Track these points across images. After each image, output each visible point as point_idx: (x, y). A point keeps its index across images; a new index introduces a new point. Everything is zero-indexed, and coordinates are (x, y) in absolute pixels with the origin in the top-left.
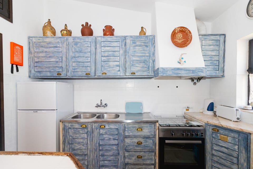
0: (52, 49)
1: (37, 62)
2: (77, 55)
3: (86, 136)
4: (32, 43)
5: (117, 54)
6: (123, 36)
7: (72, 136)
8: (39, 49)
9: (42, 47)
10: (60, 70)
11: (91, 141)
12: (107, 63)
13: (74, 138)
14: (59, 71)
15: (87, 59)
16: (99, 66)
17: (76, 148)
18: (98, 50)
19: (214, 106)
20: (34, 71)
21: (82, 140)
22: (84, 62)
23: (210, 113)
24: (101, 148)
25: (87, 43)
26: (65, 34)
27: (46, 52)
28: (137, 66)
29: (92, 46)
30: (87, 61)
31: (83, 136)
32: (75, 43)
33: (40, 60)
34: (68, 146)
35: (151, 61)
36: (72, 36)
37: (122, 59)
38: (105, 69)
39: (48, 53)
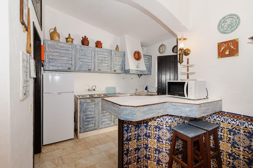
0: (65, 51)
1: (51, 59)
2: (83, 57)
3: (94, 106)
4: (48, 44)
5: (107, 59)
6: (110, 50)
7: (86, 107)
8: (53, 49)
9: (57, 49)
10: (71, 66)
11: (97, 109)
12: (101, 64)
13: (87, 108)
14: (69, 67)
15: (89, 61)
16: (96, 65)
17: (88, 114)
18: (96, 56)
19: (148, 88)
20: (48, 65)
21: (91, 109)
22: (87, 62)
23: (146, 91)
24: (102, 112)
25: (89, 51)
26: (71, 41)
27: (59, 52)
28: (117, 67)
29: (92, 53)
30: (89, 62)
31: (92, 106)
32: (81, 49)
33: (54, 58)
34: (83, 114)
35: (123, 65)
36: (73, 43)
37: (110, 62)
38: (100, 67)
39: (61, 54)
